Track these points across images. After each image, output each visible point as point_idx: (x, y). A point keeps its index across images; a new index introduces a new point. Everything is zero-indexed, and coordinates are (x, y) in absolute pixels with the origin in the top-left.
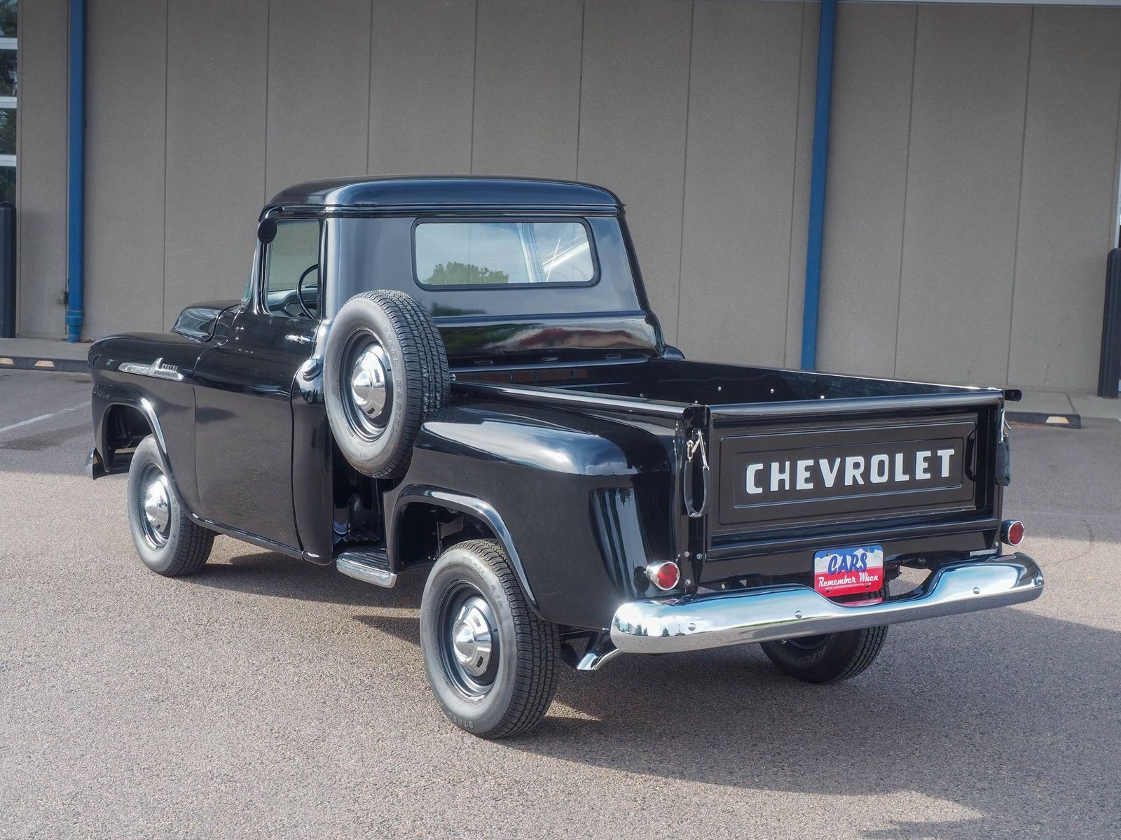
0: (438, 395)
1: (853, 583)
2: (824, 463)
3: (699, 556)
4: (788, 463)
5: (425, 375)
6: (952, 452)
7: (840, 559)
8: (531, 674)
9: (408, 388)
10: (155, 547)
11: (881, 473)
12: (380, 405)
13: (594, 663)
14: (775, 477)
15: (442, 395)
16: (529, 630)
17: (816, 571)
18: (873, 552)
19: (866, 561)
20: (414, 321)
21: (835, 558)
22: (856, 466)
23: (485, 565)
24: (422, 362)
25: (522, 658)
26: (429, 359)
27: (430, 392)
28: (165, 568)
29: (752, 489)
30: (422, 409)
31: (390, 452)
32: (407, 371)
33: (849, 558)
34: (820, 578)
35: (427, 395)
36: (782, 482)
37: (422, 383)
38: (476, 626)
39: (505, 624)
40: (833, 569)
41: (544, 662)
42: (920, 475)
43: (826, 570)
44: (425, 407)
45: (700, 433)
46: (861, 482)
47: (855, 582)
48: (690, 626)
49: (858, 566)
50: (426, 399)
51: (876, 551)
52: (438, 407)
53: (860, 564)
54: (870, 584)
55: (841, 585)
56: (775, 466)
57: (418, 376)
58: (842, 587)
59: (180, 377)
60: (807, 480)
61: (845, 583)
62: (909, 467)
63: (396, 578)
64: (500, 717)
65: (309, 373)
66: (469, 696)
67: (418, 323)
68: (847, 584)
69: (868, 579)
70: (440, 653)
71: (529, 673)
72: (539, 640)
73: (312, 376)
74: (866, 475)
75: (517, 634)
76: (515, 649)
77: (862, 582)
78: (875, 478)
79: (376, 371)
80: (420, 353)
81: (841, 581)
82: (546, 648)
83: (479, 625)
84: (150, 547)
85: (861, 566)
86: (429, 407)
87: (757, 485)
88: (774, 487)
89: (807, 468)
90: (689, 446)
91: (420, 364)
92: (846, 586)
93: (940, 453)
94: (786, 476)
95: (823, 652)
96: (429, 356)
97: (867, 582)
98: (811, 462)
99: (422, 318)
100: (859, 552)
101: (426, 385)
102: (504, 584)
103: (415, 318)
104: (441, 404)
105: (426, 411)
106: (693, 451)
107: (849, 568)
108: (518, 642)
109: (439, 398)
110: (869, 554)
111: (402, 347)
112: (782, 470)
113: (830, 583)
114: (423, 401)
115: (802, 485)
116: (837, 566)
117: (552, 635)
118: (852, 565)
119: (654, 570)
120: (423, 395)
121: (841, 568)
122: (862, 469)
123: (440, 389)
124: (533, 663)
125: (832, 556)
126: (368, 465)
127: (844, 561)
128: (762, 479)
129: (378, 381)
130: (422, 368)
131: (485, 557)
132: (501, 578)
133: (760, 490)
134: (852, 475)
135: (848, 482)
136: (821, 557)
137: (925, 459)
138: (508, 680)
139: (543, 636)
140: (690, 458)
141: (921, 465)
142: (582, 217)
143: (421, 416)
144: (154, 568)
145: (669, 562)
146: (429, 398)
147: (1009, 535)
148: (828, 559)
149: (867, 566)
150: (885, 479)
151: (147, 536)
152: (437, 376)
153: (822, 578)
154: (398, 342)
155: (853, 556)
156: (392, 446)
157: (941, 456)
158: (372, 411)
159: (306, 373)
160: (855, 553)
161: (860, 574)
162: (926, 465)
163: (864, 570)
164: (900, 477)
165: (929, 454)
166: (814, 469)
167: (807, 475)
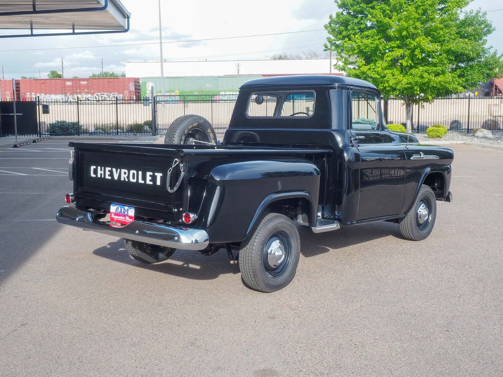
2: (114, 170)
4: (103, 168)
7: (120, 209)
11: (134, 178)
14: (99, 172)
17: (111, 211)
19: (128, 212)
22: (125, 173)
29: (92, 175)
33: (123, 209)
36: (101, 174)
40: (117, 212)
42: (148, 182)
43: (114, 211)
46: (127, 180)
47: (125, 219)
51: (132, 209)
53: (126, 213)
56: (99, 168)
58: (120, 220)
61: (121, 219)
62: (144, 178)
74: (128, 177)
77: (127, 220)
78: (132, 180)
81: (120, 217)
87: (94, 174)
88: (99, 176)
92: (121, 220)
93: (156, 174)
94: (102, 172)
97: (129, 221)
100: (126, 208)
110: (129, 210)
112: (101, 170)
113: (116, 217)
115: (107, 177)
116: (119, 211)
118: (124, 212)
125: (117, 207)
127: (121, 210)
128: (95, 172)
133: (95, 176)
134: (124, 177)
135: (122, 179)
136: (113, 206)
137: (150, 176)
141: (149, 178)
149: (129, 214)
150: (135, 181)
153: (113, 214)
155: (124, 209)
157: (156, 176)
161: (126, 217)
163: (128, 216)
164: (141, 181)
165: (151, 174)
166: (111, 172)
167: (109, 173)
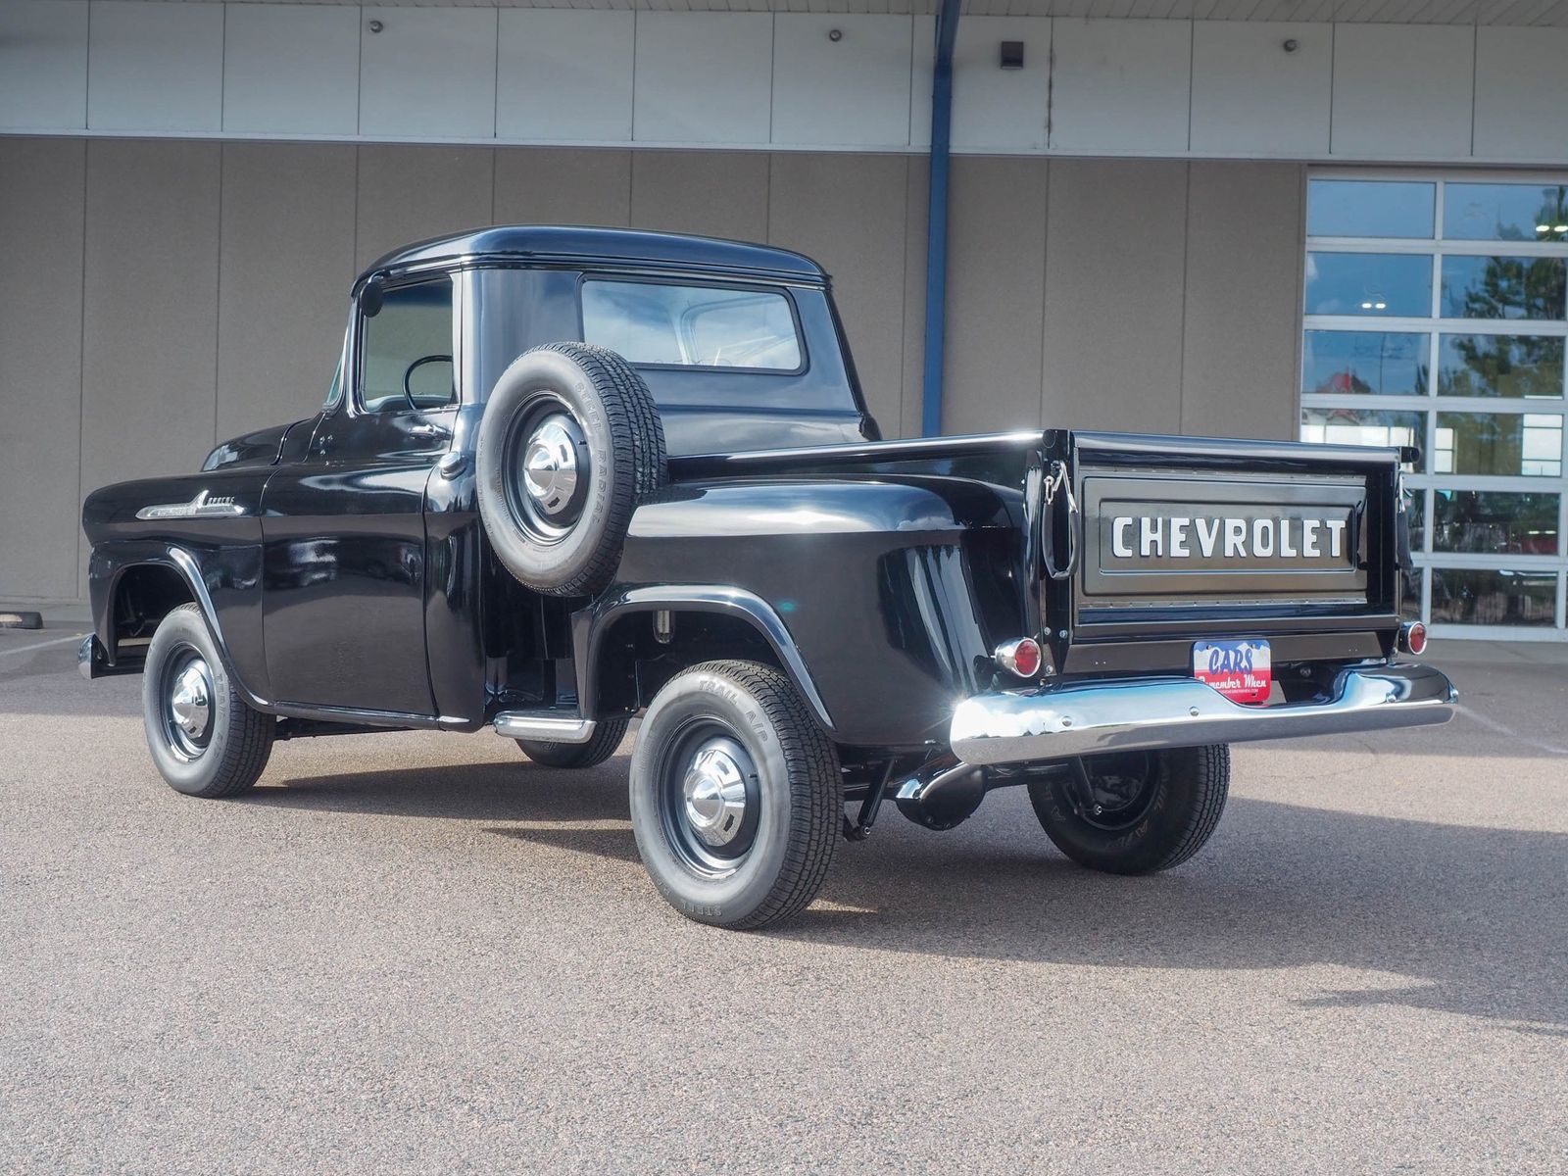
0: (654, 471)
1: (1237, 688)
2: (1201, 524)
3: (1063, 634)
4: (1160, 520)
5: (637, 443)
7: (1222, 654)
8: (809, 828)
9: (616, 461)
10: (187, 760)
11: (1265, 544)
12: (566, 495)
13: (917, 793)
14: (1147, 536)
15: (658, 472)
16: (806, 767)
17: (1196, 668)
18: (1259, 648)
19: (1251, 659)
20: (618, 374)
21: (1216, 652)
22: (1237, 530)
23: (737, 687)
24: (633, 426)
25: (798, 806)
26: (641, 422)
27: (643, 466)
28: (204, 785)
29: (1120, 550)
30: (634, 489)
31: (588, 551)
32: (614, 437)
33: (1232, 654)
34: (1200, 677)
35: (641, 470)
36: (1154, 543)
37: (635, 453)
38: (722, 774)
39: (771, 762)
40: (1214, 668)
41: (825, 812)
42: (1310, 552)
43: (1206, 668)
44: (638, 486)
45: (1063, 465)
46: (1243, 553)
47: (1239, 686)
48: (1065, 720)
49: (1243, 665)
50: (639, 475)
51: (1262, 647)
52: (654, 487)
53: (1244, 664)
54: (1257, 691)
56: (1146, 522)
57: (629, 444)
59: (239, 510)
60: (1183, 544)
61: (1228, 686)
62: (1296, 541)
63: (593, 726)
64: (763, 893)
65: (450, 469)
66: (711, 874)
67: (623, 378)
68: (1231, 688)
69: (1254, 683)
70: (663, 823)
71: (807, 827)
72: (819, 782)
73: (455, 473)
74: (1248, 543)
75: (790, 773)
76: (787, 795)
77: (1247, 687)
78: (1259, 551)
79: (562, 447)
80: (630, 414)
81: (1224, 684)
82: (828, 792)
83: (726, 772)
84: (178, 761)
85: (1246, 666)
86: (642, 488)
87: (1126, 544)
88: (1146, 550)
90: (1047, 484)
91: (631, 429)
92: (1230, 691)
93: (1330, 524)
94: (1158, 537)
95: (1143, 829)
96: (641, 418)
97: (1253, 688)
99: (627, 372)
100: (1243, 647)
101: (639, 456)
102: (767, 709)
103: (619, 371)
104: (658, 484)
105: (639, 491)
106: (1054, 489)
107: (1232, 667)
108: (791, 784)
109: (655, 476)
110: (1254, 651)
111: (605, 406)
112: (1154, 528)
113: (1212, 685)
114: (635, 477)
115: (1177, 551)
116: (1219, 664)
117: (834, 776)
118: (1237, 664)
119: (1007, 652)
120: (635, 470)
121: (1223, 666)
123: (655, 463)
124: (812, 811)
125: (1214, 649)
126: (551, 576)
127: (1227, 657)
128: (1132, 535)
129: (565, 459)
130: (632, 433)
131: (736, 677)
132: (762, 702)
133: (1129, 553)
134: (1233, 543)
135: (1229, 552)
136: (1201, 650)
137: (1314, 530)
138: (778, 838)
139: (823, 776)
140: (1050, 501)
141: (1309, 538)
142: (784, 287)
143: (632, 500)
144: (184, 789)
145: (1025, 639)
146: (643, 474)
147: (1410, 640)
148: (1209, 653)
149: (1253, 667)
150: (1268, 552)
151: (173, 747)
152: (653, 445)
153: (1204, 677)
154: (599, 399)
155: (1237, 652)
156: (590, 544)
157: (1331, 529)
158: (554, 503)
159: (445, 469)
160: (1238, 648)
161: (1245, 676)
163: (1250, 671)
164: (1287, 551)
165: (1317, 523)
166: (1190, 530)
167: (1183, 537)
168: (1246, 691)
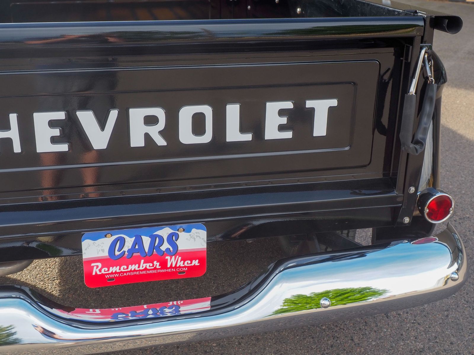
1: (155, 268)
2: (86, 117)
4: (13, 117)
6: (334, 102)
7: (129, 242)
11: (198, 132)
17: (85, 257)
18: (188, 231)
19: (178, 242)
21: (121, 239)
22: (151, 120)
33: (146, 241)
34: (93, 265)
40: (117, 253)
43: (105, 254)
46: (161, 142)
47: (158, 267)
49: (163, 248)
51: (194, 230)
53: (166, 246)
54: (186, 269)
55: (135, 270)
58: (136, 273)
60: (56, 140)
61: (141, 268)
68: (146, 269)
69: (180, 264)
74: (170, 133)
77: (171, 267)
78: (187, 138)
81: (133, 267)
85: (168, 249)
89: (52, 124)
92: (143, 272)
93: (310, 104)
94: (13, 134)
97: (180, 267)
98: (61, 115)
100: (165, 232)
107: (147, 250)
110: (181, 234)
113: (114, 269)
116: (126, 249)
121: (132, 251)
122: (161, 125)
125: (115, 237)
127: (138, 242)
134: (143, 133)
135: (137, 142)
136: (95, 239)
137: (283, 112)
147: (427, 210)
148: (107, 241)
149: (179, 249)
150: (207, 138)
153: (100, 265)
155: (153, 238)
157: (312, 110)
160: (159, 233)
161: (168, 258)
162: (284, 120)
163: (175, 253)
165: (289, 105)
168: (169, 270)
